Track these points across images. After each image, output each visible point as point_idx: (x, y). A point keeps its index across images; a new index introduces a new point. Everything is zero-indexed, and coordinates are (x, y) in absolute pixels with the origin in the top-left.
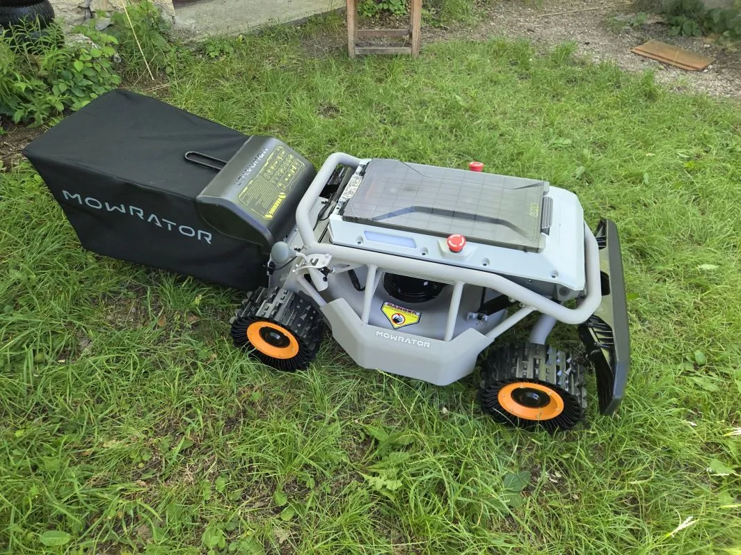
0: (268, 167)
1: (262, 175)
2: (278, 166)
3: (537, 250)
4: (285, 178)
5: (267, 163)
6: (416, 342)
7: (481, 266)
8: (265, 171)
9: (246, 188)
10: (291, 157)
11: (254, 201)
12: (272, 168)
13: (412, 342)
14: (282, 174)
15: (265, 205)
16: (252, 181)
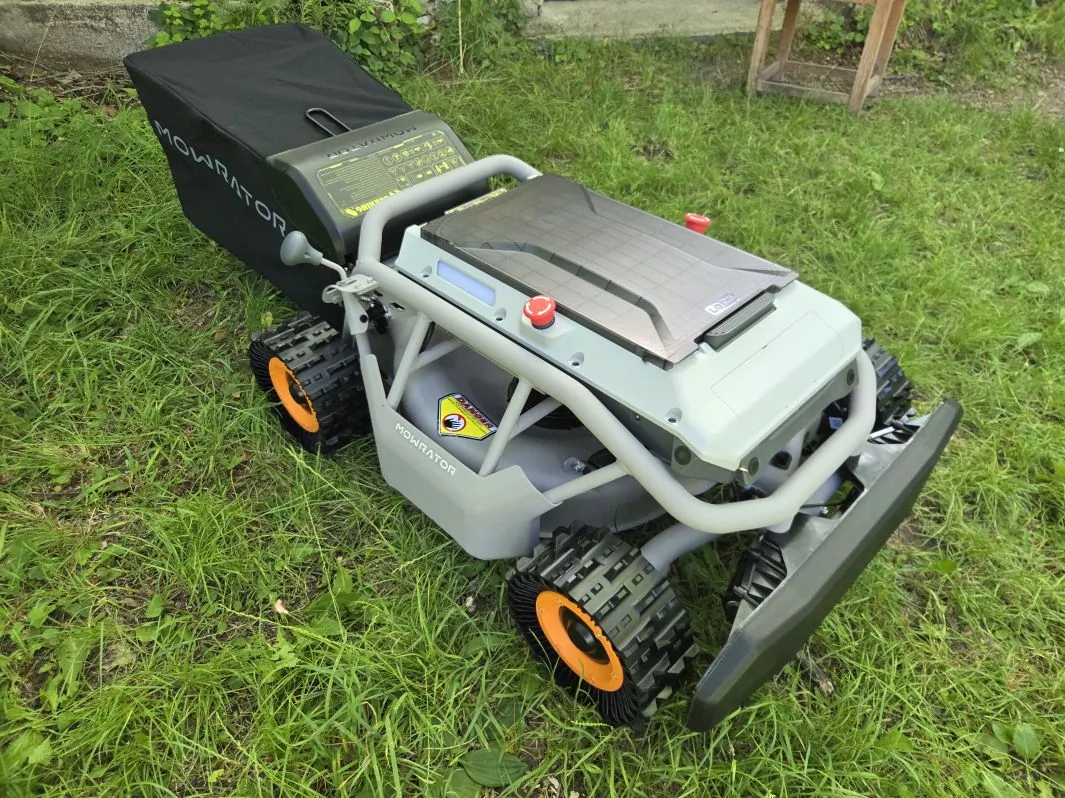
0: (398, 151)
1: (381, 157)
2: (418, 155)
3: (665, 364)
4: (418, 172)
5: (401, 145)
6: (439, 460)
7: (568, 364)
8: (389, 154)
9: (340, 164)
10: (450, 150)
11: (341, 184)
12: (406, 153)
13: (435, 457)
14: (416, 167)
15: (354, 196)
16: (356, 159)
